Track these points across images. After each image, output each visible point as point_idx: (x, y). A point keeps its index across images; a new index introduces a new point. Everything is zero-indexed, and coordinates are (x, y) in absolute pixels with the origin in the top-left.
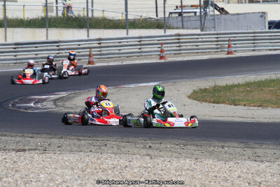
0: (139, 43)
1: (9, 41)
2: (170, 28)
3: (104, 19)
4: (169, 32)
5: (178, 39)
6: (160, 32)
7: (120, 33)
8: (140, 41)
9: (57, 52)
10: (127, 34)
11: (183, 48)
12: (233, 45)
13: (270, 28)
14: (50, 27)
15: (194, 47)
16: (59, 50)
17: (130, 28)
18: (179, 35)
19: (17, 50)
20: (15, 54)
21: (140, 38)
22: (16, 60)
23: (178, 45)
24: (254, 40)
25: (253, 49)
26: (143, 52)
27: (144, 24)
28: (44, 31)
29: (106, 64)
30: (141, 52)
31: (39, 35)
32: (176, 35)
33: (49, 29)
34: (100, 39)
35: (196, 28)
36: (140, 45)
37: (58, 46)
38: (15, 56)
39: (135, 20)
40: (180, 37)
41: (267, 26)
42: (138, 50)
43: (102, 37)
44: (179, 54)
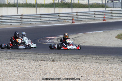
0: (94, 14)
1: (38, 13)
2: (108, 7)
3: (79, 4)
4: (107, 9)
5: (111, 12)
6: (103, 9)
7: (86, 10)
8: (94, 13)
9: (59, 18)
10: (89, 10)
11: (113, 16)
14: (55, 7)
16: (59, 17)
17: (90, 8)
18: (112, 11)
19: (41, 17)
20: (40, 19)
21: (95, 12)
22: (41, 21)
23: (111, 15)
26: (96, 18)
27: (96, 6)
28: (52, 9)
29: (80, 23)
31: (51, 10)
32: (110, 10)
33: (55, 8)
34: (77, 12)
35: (119, 8)
36: (94, 15)
37: (59, 15)
38: (40, 20)
39: (92, 4)
42: (94, 17)
43: (78, 11)
44: (112, 18)
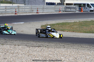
0: (5, 8)
2: (14, 4)
4: (14, 5)
5: (18, 8)
6: (11, 5)
8: (6, 8)
12: (39, 10)
13: (46, 5)
15: (22, 10)
17: (1, 3)
18: (19, 6)
23: (18, 9)
24: (43, 8)
25: (43, 11)
26: (7, 12)
27: (5, 2)
30: (6, 12)
32: (18, 6)
36: (6, 9)
40: (19, 7)
41: (45, 4)
42: (5, 11)
44: (19, 12)
